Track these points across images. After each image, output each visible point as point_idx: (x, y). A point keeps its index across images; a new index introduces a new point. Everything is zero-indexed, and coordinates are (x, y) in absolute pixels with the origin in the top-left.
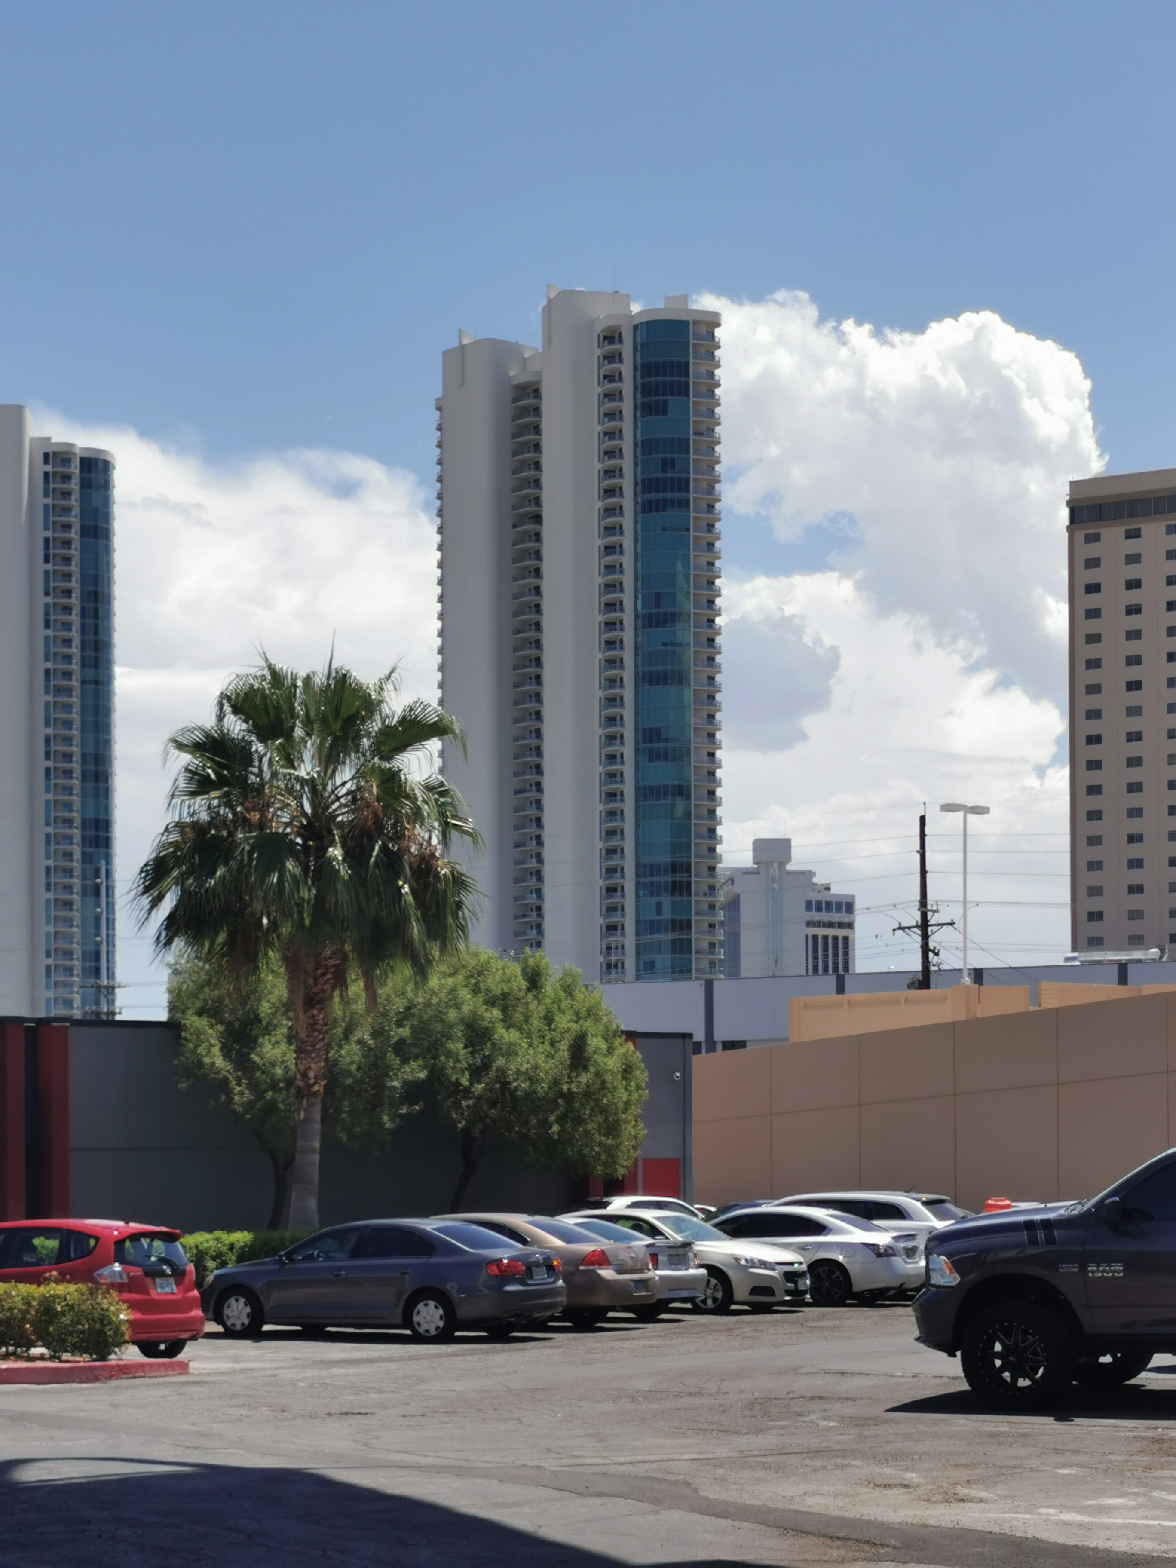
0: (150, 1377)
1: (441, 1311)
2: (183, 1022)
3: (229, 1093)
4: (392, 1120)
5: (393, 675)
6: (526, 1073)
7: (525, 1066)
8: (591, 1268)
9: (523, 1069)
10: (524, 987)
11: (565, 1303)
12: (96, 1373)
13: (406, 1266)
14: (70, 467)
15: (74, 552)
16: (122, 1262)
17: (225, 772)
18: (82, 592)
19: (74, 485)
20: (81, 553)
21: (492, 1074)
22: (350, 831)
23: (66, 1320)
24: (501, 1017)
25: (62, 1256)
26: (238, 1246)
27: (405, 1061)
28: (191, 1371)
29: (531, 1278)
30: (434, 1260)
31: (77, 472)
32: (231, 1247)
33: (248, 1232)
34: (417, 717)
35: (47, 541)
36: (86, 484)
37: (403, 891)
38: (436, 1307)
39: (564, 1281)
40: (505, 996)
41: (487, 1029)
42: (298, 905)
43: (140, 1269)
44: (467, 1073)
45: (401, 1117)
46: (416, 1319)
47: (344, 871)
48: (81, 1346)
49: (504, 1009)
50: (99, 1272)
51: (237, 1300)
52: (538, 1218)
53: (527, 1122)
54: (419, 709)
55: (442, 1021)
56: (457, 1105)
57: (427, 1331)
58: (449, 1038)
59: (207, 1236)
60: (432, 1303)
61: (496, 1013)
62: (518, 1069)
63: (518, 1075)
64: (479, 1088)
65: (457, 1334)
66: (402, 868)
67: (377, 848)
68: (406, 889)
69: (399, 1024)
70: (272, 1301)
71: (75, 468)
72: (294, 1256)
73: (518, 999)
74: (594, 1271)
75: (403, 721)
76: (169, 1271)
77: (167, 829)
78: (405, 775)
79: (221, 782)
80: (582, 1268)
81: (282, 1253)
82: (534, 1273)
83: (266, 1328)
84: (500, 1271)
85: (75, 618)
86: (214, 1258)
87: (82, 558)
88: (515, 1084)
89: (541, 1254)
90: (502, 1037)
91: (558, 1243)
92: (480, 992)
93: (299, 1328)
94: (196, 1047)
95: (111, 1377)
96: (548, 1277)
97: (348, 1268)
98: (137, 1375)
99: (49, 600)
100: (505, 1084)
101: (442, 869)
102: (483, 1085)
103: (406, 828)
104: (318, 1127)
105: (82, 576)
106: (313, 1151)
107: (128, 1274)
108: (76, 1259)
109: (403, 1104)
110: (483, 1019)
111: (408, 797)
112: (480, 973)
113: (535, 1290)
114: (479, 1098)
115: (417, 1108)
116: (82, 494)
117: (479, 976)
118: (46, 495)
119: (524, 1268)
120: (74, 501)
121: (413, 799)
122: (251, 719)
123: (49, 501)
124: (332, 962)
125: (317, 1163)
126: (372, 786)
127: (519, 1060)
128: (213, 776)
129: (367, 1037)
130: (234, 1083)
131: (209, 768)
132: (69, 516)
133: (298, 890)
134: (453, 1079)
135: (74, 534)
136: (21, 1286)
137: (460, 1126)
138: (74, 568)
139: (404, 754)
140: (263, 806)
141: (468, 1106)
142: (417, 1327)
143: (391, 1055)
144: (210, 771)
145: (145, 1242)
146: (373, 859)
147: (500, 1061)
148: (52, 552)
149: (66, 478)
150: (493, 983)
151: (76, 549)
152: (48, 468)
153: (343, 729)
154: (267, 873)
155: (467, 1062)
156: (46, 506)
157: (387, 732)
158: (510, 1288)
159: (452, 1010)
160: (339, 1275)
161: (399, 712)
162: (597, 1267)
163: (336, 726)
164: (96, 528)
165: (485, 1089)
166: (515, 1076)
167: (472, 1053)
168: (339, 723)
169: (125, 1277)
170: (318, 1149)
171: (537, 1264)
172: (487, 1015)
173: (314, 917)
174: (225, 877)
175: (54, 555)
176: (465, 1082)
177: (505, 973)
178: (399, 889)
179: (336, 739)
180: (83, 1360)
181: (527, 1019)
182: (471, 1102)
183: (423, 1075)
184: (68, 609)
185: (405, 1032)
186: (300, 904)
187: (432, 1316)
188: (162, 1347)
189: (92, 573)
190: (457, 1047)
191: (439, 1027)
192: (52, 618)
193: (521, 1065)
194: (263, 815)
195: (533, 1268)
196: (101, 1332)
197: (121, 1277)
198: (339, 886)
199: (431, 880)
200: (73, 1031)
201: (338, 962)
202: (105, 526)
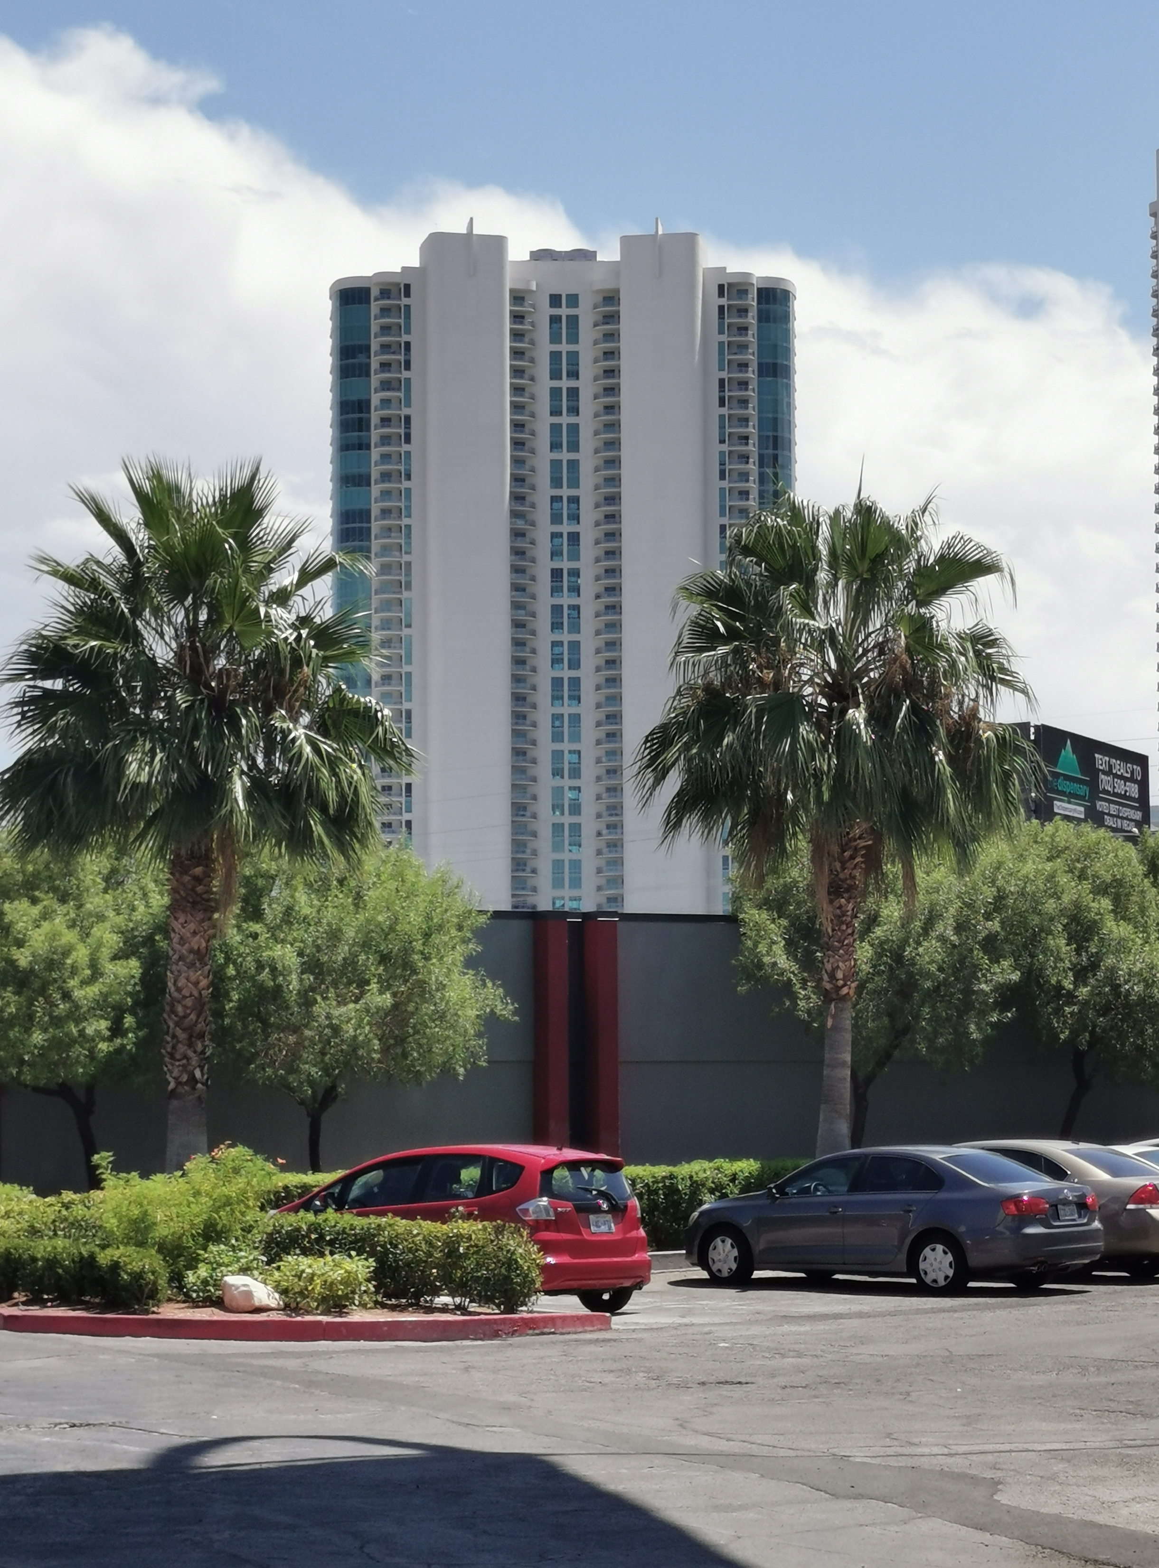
0: (562, 1334)
1: (950, 1257)
2: (741, 916)
3: (794, 997)
4: (979, 1029)
5: (929, 506)
6: (1140, 974)
7: (1138, 964)
8: (1141, 1206)
9: (1136, 969)
10: (1140, 872)
11: (1102, 1249)
12: (495, 1327)
13: (909, 1203)
14: (747, 299)
15: (752, 394)
16: (551, 1195)
17: (738, 624)
18: (760, 437)
19: (752, 319)
20: (759, 394)
21: (1100, 975)
22: (877, 688)
23: (470, 1264)
24: (1111, 907)
25: (483, 1187)
26: (741, 1176)
27: (995, 960)
28: (613, 1326)
29: (1058, 1218)
30: (942, 1195)
31: (755, 304)
32: (734, 1178)
33: (755, 1159)
34: (956, 554)
35: (722, 382)
36: (764, 317)
37: (937, 759)
38: (945, 1253)
39: (1101, 1221)
40: (1118, 883)
41: (1095, 922)
42: (815, 776)
43: (570, 1204)
44: (1070, 974)
45: (992, 1025)
46: (922, 1266)
47: (866, 735)
48: (486, 1295)
49: (1117, 900)
50: (522, 1207)
51: (723, 1241)
52: (1083, 1146)
53: (1142, 1033)
54: (960, 545)
55: (1039, 914)
56: (1058, 1011)
57: (935, 1281)
58: (1050, 933)
59: (706, 1164)
60: (940, 1248)
61: (1106, 903)
62: (1130, 969)
63: (1129, 975)
64: (1084, 992)
65: (971, 1284)
66: (936, 733)
67: (904, 708)
68: (941, 756)
69: (988, 917)
70: (760, 1244)
71: (752, 301)
72: (787, 1190)
73: (1132, 887)
74: (1144, 1210)
75: (942, 559)
76: (605, 1206)
77: (679, 692)
78: (937, 622)
79: (733, 635)
80: (1130, 1207)
81: (772, 1185)
82: (1061, 1213)
83: (757, 1274)
84: (1018, 1209)
85: (753, 467)
86: (712, 1191)
87: (760, 401)
88: (1127, 987)
89: (1071, 1189)
90: (1111, 932)
91: (1103, 1176)
92: (1086, 879)
93: (803, 1275)
94: (756, 944)
95: (513, 1333)
96: (1080, 1216)
97: (845, 1205)
98: (546, 1330)
99: (725, 447)
100: (1116, 988)
101: (984, 732)
102: (1089, 988)
103: (943, 684)
104: (848, 1037)
105: (760, 420)
106: (843, 1064)
107: (555, 1210)
108: (499, 1190)
109: (994, 1010)
110: (1088, 909)
111: (940, 647)
112: (1087, 856)
113: (1059, 1233)
114: (1085, 1004)
115: (1009, 1015)
116: (759, 328)
117: (1085, 860)
118: (721, 332)
119: (1047, 1206)
120: (751, 337)
121: (948, 650)
122: (763, 560)
123: (724, 338)
124: (862, 843)
125: (849, 1079)
126: (900, 636)
127: (1131, 958)
128: (722, 629)
129: (949, 932)
130: (798, 986)
131: (718, 619)
132: (746, 354)
133: (814, 759)
134: (1053, 981)
135: (751, 374)
136: (424, 1223)
137: (1062, 1037)
138: (752, 411)
139: (944, 599)
140: (779, 662)
141: (1072, 1013)
142: (923, 1275)
143: (978, 953)
144: (719, 624)
145: (585, 1172)
146: (899, 721)
147: (1110, 961)
148: (727, 394)
149: (743, 311)
150: (1102, 869)
151: (753, 390)
152: (724, 301)
153: (870, 570)
154: (779, 740)
155: (1070, 961)
156: (721, 344)
157: (923, 571)
158: (1030, 1230)
159: (1052, 901)
160: (836, 1212)
161: (936, 548)
162: (1148, 1206)
163: (863, 567)
164: (775, 365)
165: (1091, 993)
166: (1127, 977)
167: (1078, 951)
168: (866, 564)
169: (552, 1212)
170: (849, 1063)
171: (1066, 1202)
172: (1095, 905)
173: (833, 789)
174: (732, 744)
175: (730, 397)
176: (1068, 984)
177: (1116, 856)
178: (932, 757)
179: (864, 581)
180: (489, 1312)
181: (1143, 910)
182: (1076, 1008)
183: (1015, 976)
184: (745, 458)
185: (994, 925)
186: (817, 776)
187: (941, 1262)
188: (606, 1297)
189: (770, 415)
190: (1059, 943)
191: (1035, 920)
192: (728, 467)
193: (1134, 964)
194: (778, 673)
195: (1059, 1207)
196: (507, 1278)
197: (548, 1214)
198: (861, 752)
199: (972, 745)
200: (623, 928)
201: (870, 842)
202: (785, 363)
